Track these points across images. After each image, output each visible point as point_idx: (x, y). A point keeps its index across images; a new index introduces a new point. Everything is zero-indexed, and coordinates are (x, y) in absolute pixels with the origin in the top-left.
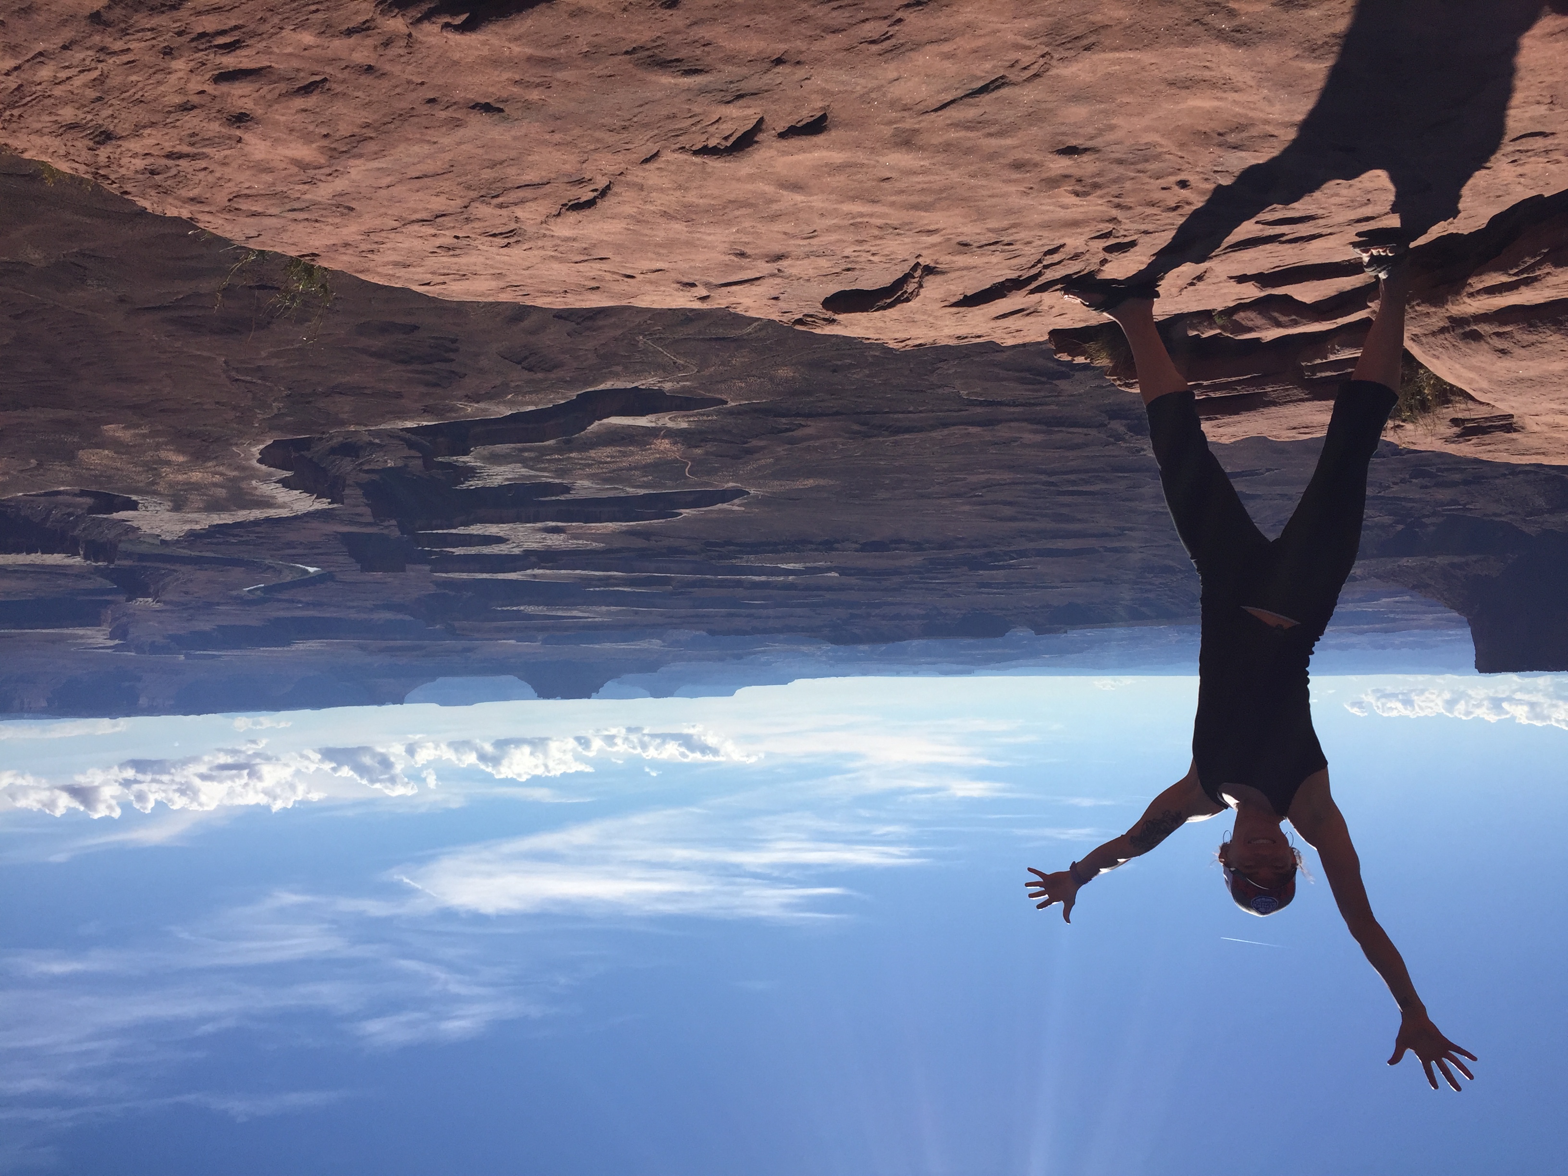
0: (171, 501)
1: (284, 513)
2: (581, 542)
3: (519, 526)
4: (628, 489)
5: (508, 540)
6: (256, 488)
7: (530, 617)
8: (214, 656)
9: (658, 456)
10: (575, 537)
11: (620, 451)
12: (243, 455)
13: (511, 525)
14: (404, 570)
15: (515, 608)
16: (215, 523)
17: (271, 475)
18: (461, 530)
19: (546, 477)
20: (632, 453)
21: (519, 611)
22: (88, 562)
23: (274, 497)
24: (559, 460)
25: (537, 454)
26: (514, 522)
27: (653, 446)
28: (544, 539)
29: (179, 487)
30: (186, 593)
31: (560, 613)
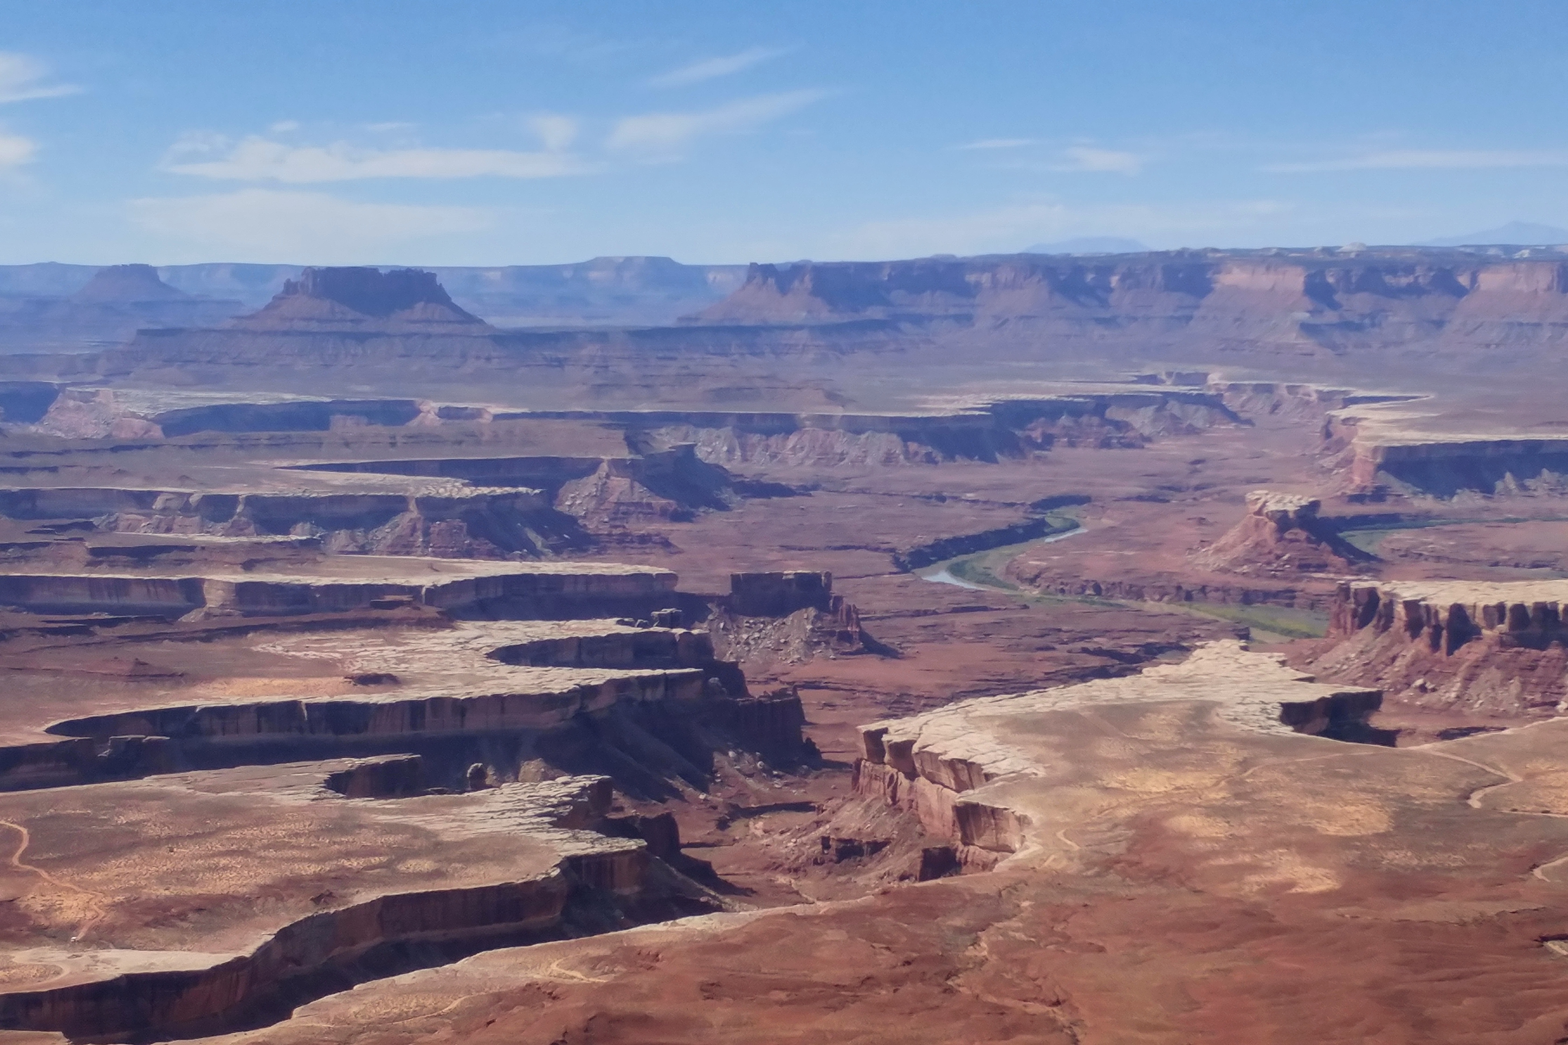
0: (1213, 726)
1: (983, 706)
2: (312, 654)
3: (460, 693)
4: (183, 789)
5: (490, 656)
6: (1038, 760)
7: (446, 468)
8: (1153, 379)
9: (97, 876)
10: (325, 668)
11: (193, 883)
12: (1060, 834)
13: (476, 693)
14: (735, 579)
15: (485, 490)
16: (1129, 679)
17: (1003, 792)
18: (598, 676)
19: (384, 812)
20: (162, 879)
21: (476, 483)
22: (1387, 588)
23: (1002, 741)
24: (348, 855)
25: (402, 867)
26: (471, 702)
27: (108, 901)
28: (400, 661)
29: (1193, 757)
30: (1201, 521)
31: (376, 478)
